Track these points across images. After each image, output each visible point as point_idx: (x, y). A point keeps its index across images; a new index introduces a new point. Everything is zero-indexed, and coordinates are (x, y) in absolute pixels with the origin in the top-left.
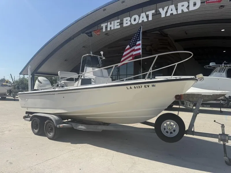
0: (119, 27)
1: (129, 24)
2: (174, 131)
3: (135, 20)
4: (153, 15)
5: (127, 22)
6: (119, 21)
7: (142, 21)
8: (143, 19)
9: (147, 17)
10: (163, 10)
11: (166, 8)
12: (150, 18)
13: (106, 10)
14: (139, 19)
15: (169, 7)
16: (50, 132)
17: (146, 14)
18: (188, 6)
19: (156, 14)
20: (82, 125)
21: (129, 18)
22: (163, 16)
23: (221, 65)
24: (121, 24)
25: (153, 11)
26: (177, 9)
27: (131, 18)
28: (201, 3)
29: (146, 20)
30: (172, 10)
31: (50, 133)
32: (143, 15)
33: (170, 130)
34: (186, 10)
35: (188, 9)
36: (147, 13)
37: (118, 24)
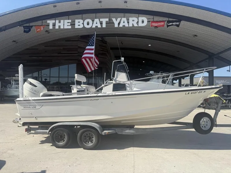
0: (70, 27)
1: (81, 26)
2: (207, 125)
3: (88, 24)
4: (107, 23)
5: (79, 24)
6: (70, 21)
7: (96, 26)
8: (97, 25)
9: (101, 23)
10: (116, 20)
11: (119, 19)
12: (104, 26)
13: (56, 7)
14: (93, 24)
15: (121, 19)
16: (86, 141)
17: (99, 20)
18: (138, 22)
19: (110, 23)
20: (130, 130)
21: (81, 21)
22: (116, 25)
23: (158, 74)
24: (73, 24)
25: (107, 20)
26: (128, 22)
27: (84, 21)
28: (148, 22)
29: (99, 26)
30: (124, 22)
31: (87, 143)
32: (96, 20)
33: (204, 125)
34: (136, 25)
35: (138, 24)
36: (101, 20)
37: (69, 24)
